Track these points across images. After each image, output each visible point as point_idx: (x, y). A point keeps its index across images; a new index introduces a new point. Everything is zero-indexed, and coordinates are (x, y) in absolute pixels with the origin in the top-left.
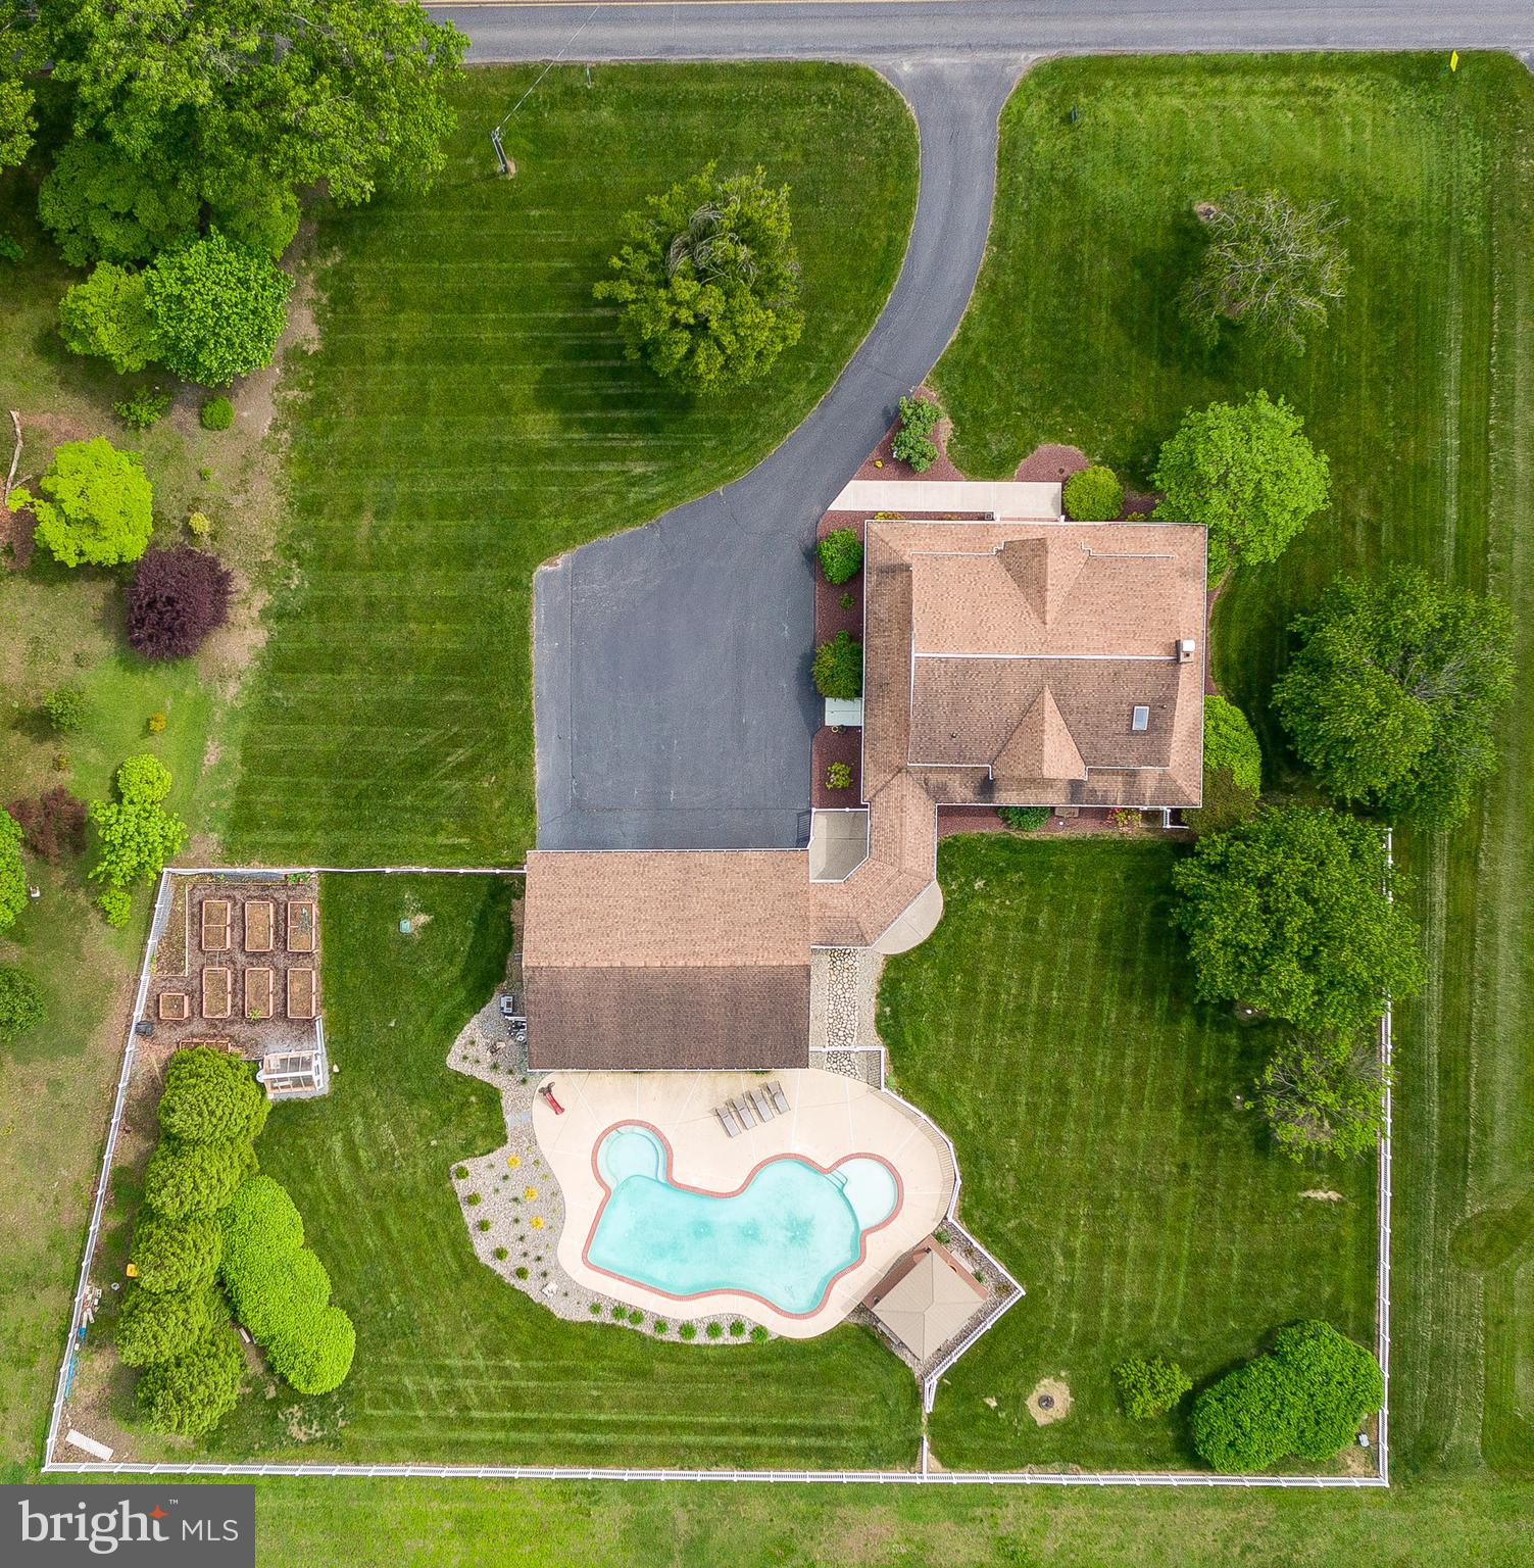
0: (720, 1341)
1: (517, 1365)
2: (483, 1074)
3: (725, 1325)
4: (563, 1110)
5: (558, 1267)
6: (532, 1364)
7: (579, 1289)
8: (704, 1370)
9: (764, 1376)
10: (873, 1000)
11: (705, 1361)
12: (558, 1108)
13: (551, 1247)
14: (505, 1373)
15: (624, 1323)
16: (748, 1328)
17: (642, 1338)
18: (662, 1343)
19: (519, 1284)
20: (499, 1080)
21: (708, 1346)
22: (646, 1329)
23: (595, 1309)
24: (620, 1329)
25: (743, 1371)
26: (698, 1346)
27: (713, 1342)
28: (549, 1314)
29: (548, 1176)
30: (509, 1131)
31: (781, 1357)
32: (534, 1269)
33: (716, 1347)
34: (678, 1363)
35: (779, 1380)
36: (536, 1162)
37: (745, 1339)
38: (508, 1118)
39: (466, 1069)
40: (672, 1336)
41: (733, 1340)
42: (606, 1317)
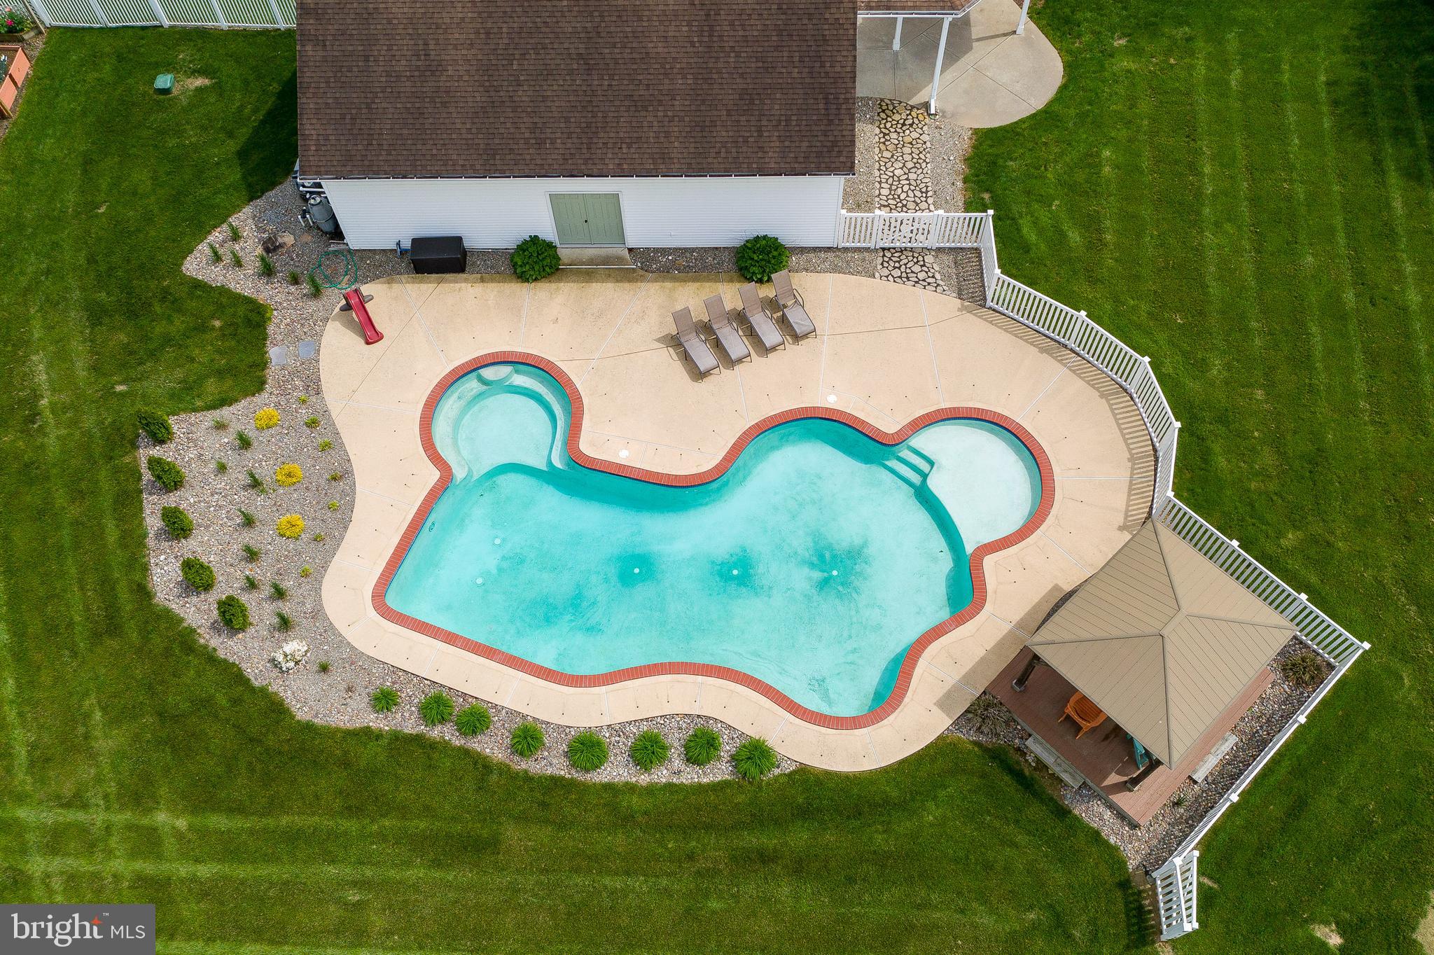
0: (661, 775)
1: (182, 824)
2: (244, 283)
3: (675, 741)
4: (379, 337)
5: (318, 613)
6: (218, 821)
7: (356, 658)
8: (619, 841)
9: (765, 858)
10: (960, 184)
11: (626, 820)
12: (370, 334)
13: (312, 576)
14: (148, 843)
15: (445, 733)
16: (727, 748)
17: (483, 766)
18: (527, 778)
19: (228, 648)
20: (271, 294)
21: (631, 788)
22: (492, 747)
23: (385, 701)
24: (440, 747)
25: (713, 849)
26: (609, 787)
27: (644, 779)
28: (276, 709)
29: (332, 445)
30: (272, 373)
31: (805, 813)
32: (260, 610)
33: (650, 790)
34: (562, 826)
35: (799, 868)
36: (312, 424)
37: (719, 772)
38: (273, 352)
39: (215, 275)
40: (551, 764)
41: (691, 776)
42: (406, 721)
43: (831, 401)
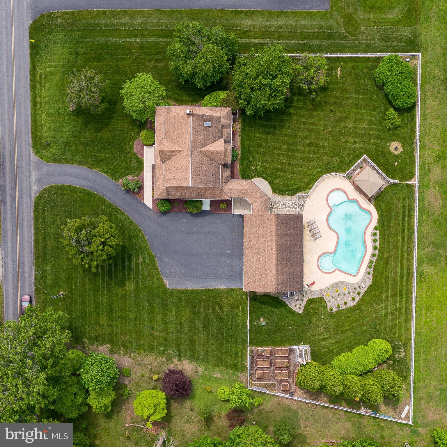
0: (378, 239)
1: (384, 295)
2: (304, 303)
3: (374, 237)
4: (314, 282)
5: (357, 283)
6: (384, 291)
7: (364, 277)
8: (386, 243)
9: (388, 227)
10: (284, 197)
11: (384, 243)
12: (313, 283)
13: (352, 285)
14: (387, 298)
15: (373, 265)
16: (375, 231)
17: (377, 260)
18: (379, 255)
19: (362, 294)
20: (306, 299)
21: (380, 242)
22: (375, 259)
23: (369, 273)
24: (375, 266)
25: (387, 233)
26: (380, 245)
27: (379, 241)
28: (370, 286)
29: (332, 286)
30: (320, 296)
31: (383, 222)
32: (358, 290)
33: (380, 240)
34: (384, 250)
35: (389, 223)
36: (328, 289)
37: (378, 232)
38: (316, 297)
39: (302, 308)
40: (377, 252)
41: (378, 236)
42: (371, 270)
43: (325, 218)
